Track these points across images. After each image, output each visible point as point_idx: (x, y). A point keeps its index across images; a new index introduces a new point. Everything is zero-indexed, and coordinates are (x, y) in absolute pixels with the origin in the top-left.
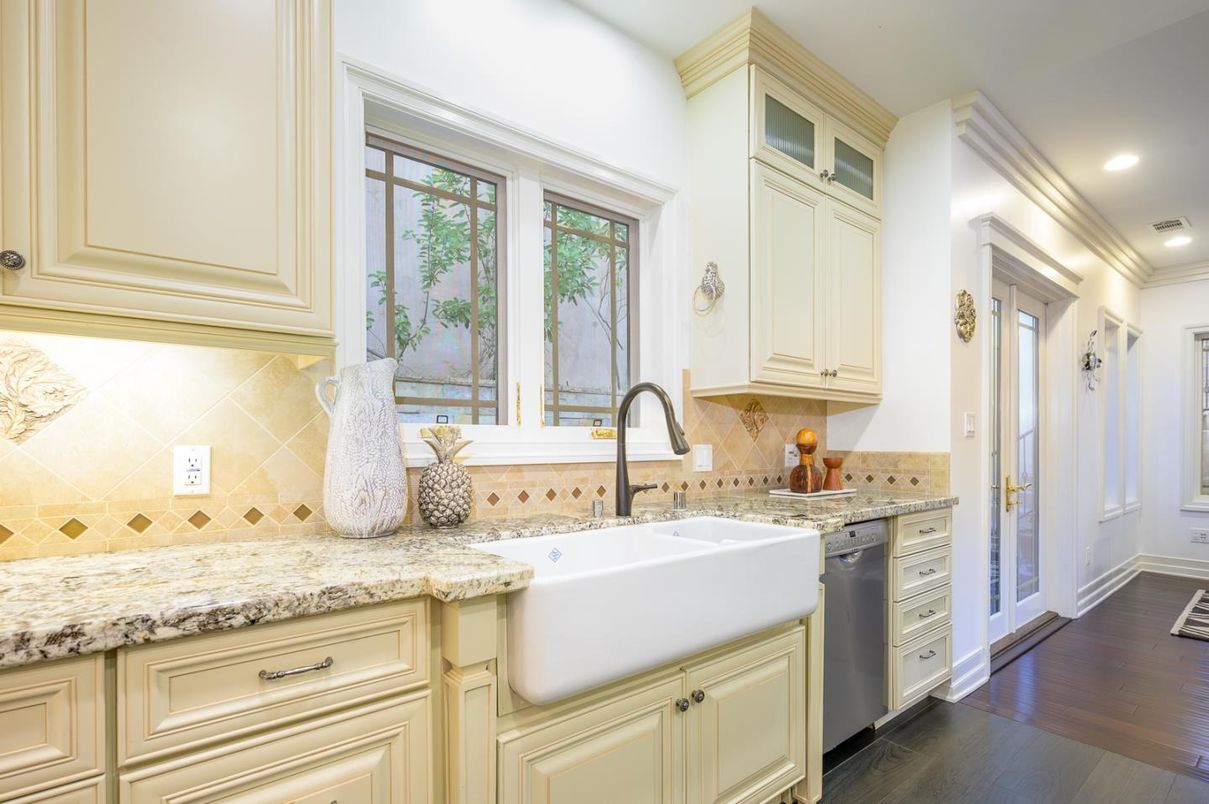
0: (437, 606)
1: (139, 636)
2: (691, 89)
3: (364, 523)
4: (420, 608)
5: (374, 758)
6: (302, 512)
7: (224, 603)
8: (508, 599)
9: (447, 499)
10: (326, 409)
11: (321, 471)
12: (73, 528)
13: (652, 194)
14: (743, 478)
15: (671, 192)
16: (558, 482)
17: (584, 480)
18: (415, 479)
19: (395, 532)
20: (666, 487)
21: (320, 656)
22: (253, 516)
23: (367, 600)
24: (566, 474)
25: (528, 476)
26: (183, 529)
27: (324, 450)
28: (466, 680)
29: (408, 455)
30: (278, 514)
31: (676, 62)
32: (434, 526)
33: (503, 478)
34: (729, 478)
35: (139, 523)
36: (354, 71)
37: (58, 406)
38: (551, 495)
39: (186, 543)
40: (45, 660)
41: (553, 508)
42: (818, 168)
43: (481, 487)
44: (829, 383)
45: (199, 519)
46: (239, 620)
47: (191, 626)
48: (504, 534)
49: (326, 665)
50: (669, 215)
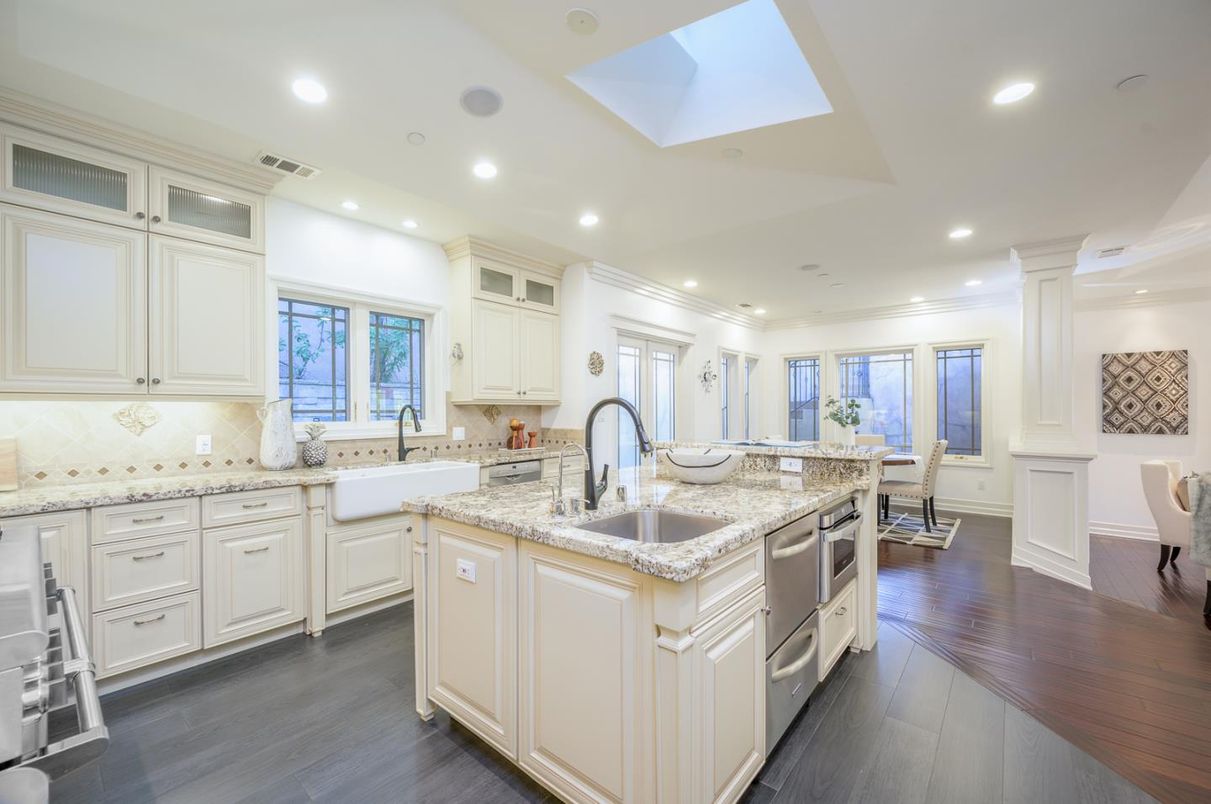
0: (305, 488)
1: (209, 492)
2: (451, 258)
3: (278, 464)
4: (298, 489)
5: (281, 536)
6: (250, 461)
7: (233, 484)
8: (330, 485)
9: (315, 455)
10: (260, 419)
11: (259, 444)
12: (158, 467)
13: (430, 311)
14: (485, 444)
15: (439, 308)
16: (373, 446)
17: (389, 446)
18: (301, 446)
19: (292, 468)
20: (425, 449)
21: (263, 502)
22: (229, 462)
23: (278, 485)
24: (379, 443)
25: (359, 444)
26: (201, 468)
27: (260, 436)
28: (314, 512)
29: (297, 437)
30: (239, 462)
31: (442, 246)
32: (310, 466)
33: (346, 445)
34: (475, 443)
35: (183, 465)
36: (274, 280)
37: (153, 422)
38: (371, 452)
39: (202, 473)
40: (185, 497)
41: (372, 458)
42: (515, 296)
43: (333, 450)
44: (523, 397)
45: (207, 464)
46: (237, 489)
47: (224, 490)
48: (340, 468)
49: (265, 505)
50: (439, 318)
